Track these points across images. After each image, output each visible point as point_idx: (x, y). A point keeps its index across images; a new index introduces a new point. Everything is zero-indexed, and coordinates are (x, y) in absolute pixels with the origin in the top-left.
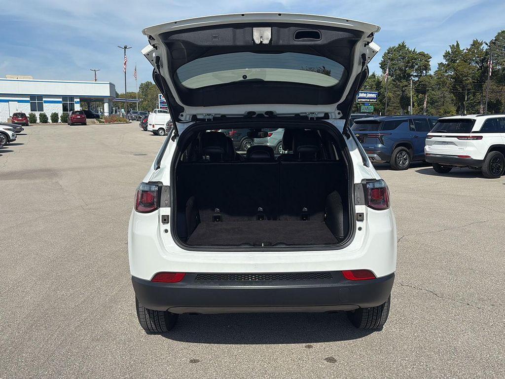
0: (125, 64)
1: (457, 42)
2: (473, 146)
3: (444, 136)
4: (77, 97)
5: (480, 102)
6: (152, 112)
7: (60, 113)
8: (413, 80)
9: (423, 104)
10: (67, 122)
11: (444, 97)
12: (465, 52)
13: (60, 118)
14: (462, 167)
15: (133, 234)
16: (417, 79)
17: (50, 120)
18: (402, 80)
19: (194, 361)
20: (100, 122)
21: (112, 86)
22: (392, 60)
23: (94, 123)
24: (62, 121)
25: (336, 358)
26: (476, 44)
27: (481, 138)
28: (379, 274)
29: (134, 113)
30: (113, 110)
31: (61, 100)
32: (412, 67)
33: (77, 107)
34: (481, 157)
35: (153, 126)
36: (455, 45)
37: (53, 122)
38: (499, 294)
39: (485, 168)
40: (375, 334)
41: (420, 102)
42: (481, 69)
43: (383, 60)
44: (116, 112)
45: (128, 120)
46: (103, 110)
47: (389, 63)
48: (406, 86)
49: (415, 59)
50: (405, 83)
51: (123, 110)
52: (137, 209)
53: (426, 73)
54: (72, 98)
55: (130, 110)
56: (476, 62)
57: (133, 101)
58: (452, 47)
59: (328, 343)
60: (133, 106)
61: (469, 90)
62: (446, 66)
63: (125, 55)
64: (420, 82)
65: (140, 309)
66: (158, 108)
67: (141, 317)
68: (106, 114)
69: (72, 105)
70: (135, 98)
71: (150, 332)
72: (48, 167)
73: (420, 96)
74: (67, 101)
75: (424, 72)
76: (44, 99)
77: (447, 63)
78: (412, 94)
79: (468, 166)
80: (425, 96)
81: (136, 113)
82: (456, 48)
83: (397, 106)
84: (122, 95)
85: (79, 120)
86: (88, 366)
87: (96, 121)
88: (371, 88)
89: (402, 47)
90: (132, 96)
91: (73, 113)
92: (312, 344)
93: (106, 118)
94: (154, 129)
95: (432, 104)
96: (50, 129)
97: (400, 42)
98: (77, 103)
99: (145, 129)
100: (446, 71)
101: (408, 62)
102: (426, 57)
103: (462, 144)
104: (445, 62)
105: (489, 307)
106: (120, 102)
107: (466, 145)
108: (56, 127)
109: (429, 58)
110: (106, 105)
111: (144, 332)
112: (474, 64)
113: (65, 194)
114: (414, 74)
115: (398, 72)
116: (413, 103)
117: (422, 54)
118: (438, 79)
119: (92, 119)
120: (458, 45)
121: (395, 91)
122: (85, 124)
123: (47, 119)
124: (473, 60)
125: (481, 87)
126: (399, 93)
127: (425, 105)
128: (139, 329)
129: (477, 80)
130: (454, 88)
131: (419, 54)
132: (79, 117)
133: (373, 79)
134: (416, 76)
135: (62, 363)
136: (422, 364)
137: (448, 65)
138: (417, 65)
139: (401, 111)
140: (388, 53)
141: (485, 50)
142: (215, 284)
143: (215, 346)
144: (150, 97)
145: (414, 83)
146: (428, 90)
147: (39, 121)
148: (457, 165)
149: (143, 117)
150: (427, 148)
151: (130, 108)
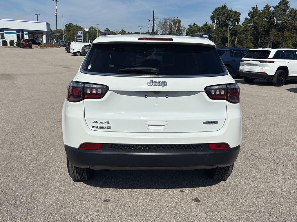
0: (56, 11)
1: (256, 5)
2: (269, 67)
3: (251, 60)
4: (26, 30)
5: (267, 42)
6: (73, 41)
7: (15, 40)
8: (230, 28)
9: (235, 42)
10: (19, 46)
11: (247, 38)
12: (261, 12)
13: (15, 43)
14: (261, 79)
15: (66, 116)
16: (231, 27)
17: (9, 45)
18: (223, 28)
19: (106, 201)
20: (41, 47)
21: (48, 25)
22: (218, 15)
23: (37, 47)
24: (16, 45)
25: (200, 199)
26: (267, 7)
27: (273, 62)
28: (232, 145)
29: (61, 42)
30: (48, 40)
31: (16, 32)
32: (230, 20)
33: (26, 37)
34: (273, 74)
35: (74, 50)
36: (255, 7)
37: (10, 46)
38: (295, 157)
39: (275, 80)
40: (222, 182)
41: (233, 41)
42: (269, 23)
43: (212, 15)
44: (50, 41)
45: (58, 46)
46: (43, 39)
47: (216, 17)
48: (225, 31)
49: (231, 15)
50: (225, 29)
51: (55, 40)
52: (68, 99)
53: (237, 23)
54: (22, 31)
55: (59, 40)
56: (267, 18)
57: (61, 34)
58: (253, 9)
59: (193, 188)
60: (61, 38)
61: (261, 34)
62: (249, 20)
63: (56, 5)
64: (234, 29)
65: (70, 166)
66: (76, 39)
67: (70, 171)
68: (45, 42)
69: (23, 36)
70: (62, 33)
71: (76, 180)
72: (7, 73)
73: (233, 37)
74: (20, 33)
75: (236, 23)
76: (5, 31)
77: (250, 18)
78: (228, 36)
79: (264, 79)
80: (236, 37)
81: (63, 42)
82: (255, 9)
83: (219, 43)
84: (54, 31)
85: (28, 45)
86: (34, 204)
87: (38, 46)
88: (205, 32)
89: (224, 7)
90: (60, 31)
91: (23, 41)
92: (183, 189)
93: (44, 44)
94: (74, 52)
95: (239, 42)
96: (8, 50)
97: (223, 5)
98: (26, 34)
99: (69, 52)
100: (249, 23)
101: (227, 17)
102: (238, 14)
103: (262, 66)
104: (249, 17)
105: (290, 165)
106: (53, 35)
107: (265, 66)
108: (13, 49)
109: (240, 15)
110: (44, 37)
111: (72, 180)
112: (265, 19)
113: (19, 89)
114: (231, 24)
115: (221, 22)
116: (229, 41)
117: (236, 12)
118: (244, 27)
119: (36, 45)
120: (257, 7)
121: (218, 34)
122: (31, 48)
123: (7, 43)
124: (265, 17)
125: (268, 33)
126: (221, 35)
127: (236, 43)
128: (68, 178)
129: (267, 29)
130: (253, 33)
131: (234, 12)
132: (28, 43)
133: (206, 27)
134: (231, 25)
135: (17, 202)
136: (255, 203)
137: (250, 19)
138: (232, 18)
139: (222, 46)
140: (216, 11)
141: (272, 11)
142: (123, 151)
143: (120, 190)
144: (71, 32)
145: (231, 29)
146: (238, 34)
147: (2, 44)
148: (258, 78)
149: (67, 44)
150: (241, 67)
151: (59, 39)
